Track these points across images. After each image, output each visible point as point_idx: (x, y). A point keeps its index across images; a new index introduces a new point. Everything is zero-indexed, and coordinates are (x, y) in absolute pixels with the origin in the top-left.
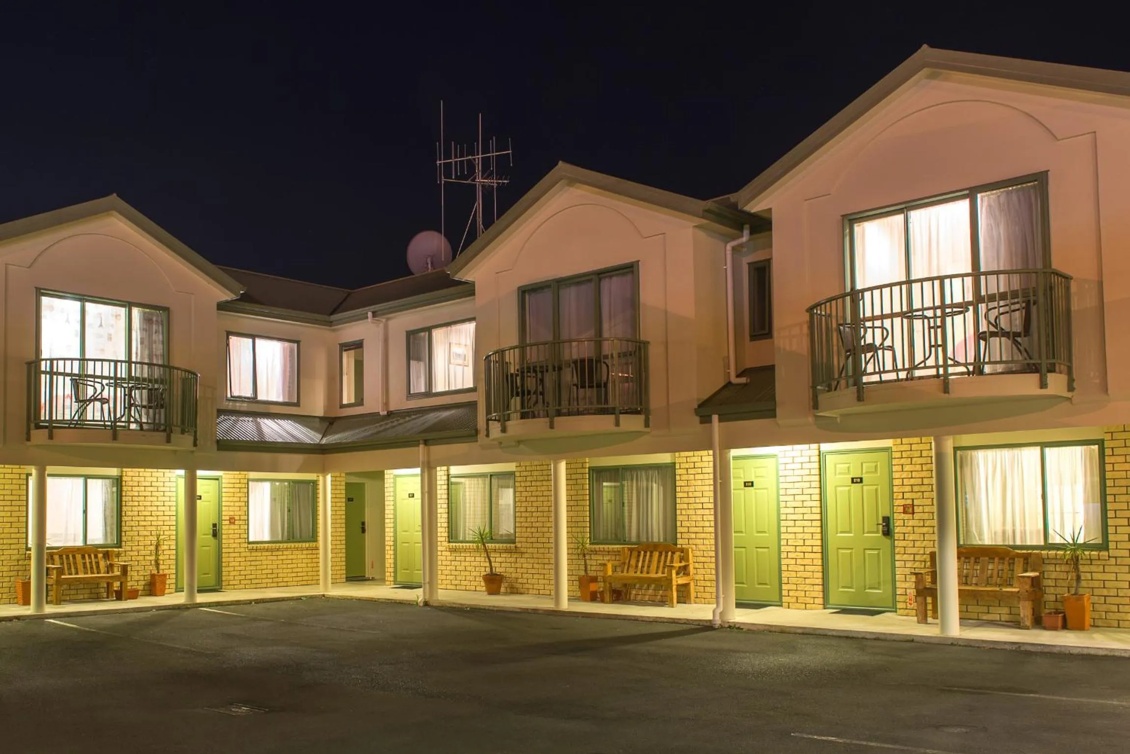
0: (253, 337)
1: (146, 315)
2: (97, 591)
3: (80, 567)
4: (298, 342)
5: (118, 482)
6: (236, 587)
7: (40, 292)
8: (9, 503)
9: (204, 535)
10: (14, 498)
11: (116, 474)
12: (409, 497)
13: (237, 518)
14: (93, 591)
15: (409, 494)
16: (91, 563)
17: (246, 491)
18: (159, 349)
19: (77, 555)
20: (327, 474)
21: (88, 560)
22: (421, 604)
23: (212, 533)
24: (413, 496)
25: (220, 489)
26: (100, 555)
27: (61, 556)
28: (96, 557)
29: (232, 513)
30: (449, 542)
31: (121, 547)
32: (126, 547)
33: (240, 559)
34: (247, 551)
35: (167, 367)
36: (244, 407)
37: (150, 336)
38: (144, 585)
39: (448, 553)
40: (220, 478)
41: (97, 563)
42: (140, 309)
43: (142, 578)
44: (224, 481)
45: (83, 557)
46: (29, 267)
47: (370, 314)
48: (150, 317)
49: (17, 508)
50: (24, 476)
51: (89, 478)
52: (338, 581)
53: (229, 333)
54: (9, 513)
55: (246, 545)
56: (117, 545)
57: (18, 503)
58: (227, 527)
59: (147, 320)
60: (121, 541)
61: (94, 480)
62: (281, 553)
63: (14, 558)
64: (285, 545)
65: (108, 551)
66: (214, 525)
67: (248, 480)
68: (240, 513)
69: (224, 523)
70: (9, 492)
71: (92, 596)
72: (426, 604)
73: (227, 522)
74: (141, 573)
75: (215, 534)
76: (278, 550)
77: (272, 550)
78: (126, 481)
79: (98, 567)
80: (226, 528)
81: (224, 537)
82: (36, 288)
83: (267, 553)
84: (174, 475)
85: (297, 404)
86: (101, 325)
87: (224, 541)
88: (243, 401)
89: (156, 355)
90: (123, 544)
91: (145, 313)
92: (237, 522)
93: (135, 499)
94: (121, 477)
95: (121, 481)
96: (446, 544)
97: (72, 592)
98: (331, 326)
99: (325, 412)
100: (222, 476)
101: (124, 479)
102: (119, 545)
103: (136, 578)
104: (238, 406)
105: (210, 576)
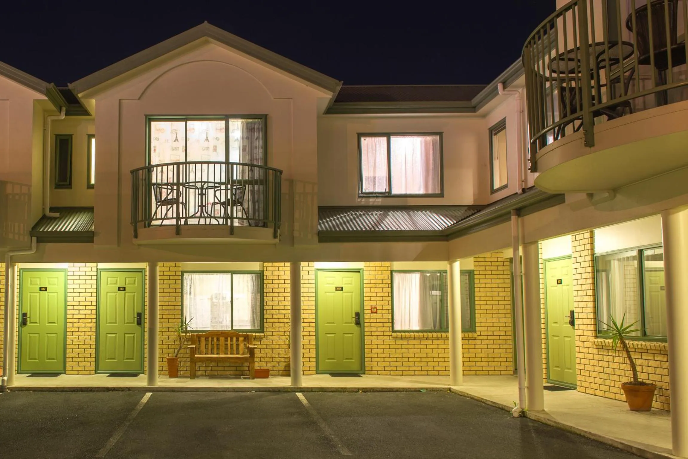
0: (388, 135)
1: (249, 125)
2: (242, 369)
3: (222, 348)
4: (440, 134)
5: (260, 276)
6: (379, 372)
7: (150, 119)
8: (167, 295)
9: (346, 323)
10: (171, 290)
11: (258, 270)
12: (558, 283)
13: (378, 307)
14: (238, 369)
15: (558, 280)
16: (232, 345)
17: (390, 282)
18: (259, 153)
19: (221, 338)
20: (454, 261)
21: (229, 342)
22: (516, 415)
23: (355, 322)
24: (561, 283)
25: (362, 280)
26: (241, 339)
27: (207, 339)
28: (237, 340)
29: (374, 303)
30: (597, 337)
31: (263, 332)
32: (268, 333)
33: (383, 347)
34: (391, 339)
35: (265, 168)
36: (379, 201)
37: (251, 143)
38: (285, 366)
39: (595, 351)
40: (361, 271)
41: (238, 345)
42: (244, 120)
43: (283, 360)
44: (365, 273)
45: (226, 340)
46: (139, 99)
47: (500, 86)
48: (253, 126)
49: (173, 299)
50: (180, 273)
51: (235, 273)
52: (503, 373)
53: (360, 135)
54: (167, 303)
55: (390, 333)
56: (260, 331)
57: (174, 295)
58: (369, 316)
59: (249, 130)
60: (264, 327)
61: (238, 275)
62: (430, 342)
63: (171, 338)
64: (435, 335)
65: (248, 335)
66: (357, 314)
67: (392, 272)
68: (382, 303)
69: (366, 312)
70: (167, 286)
71: (238, 373)
72: (523, 414)
73: (369, 312)
74: (282, 355)
75: (358, 323)
76: (427, 339)
77: (420, 339)
78: (266, 275)
79: (238, 349)
80: (367, 318)
81: (366, 325)
82: (145, 115)
83: (415, 342)
84: (313, 269)
85: (441, 195)
86: (207, 140)
87: (366, 329)
88: (377, 197)
89: (256, 159)
90: (265, 329)
91: (247, 124)
92: (379, 312)
93: (276, 290)
94: (263, 271)
95: (263, 275)
96: (592, 339)
97: (220, 369)
98: (475, 112)
99: (474, 201)
100: (363, 269)
101: (265, 274)
102: (262, 329)
103: (278, 359)
104: (372, 201)
105: (353, 361)
